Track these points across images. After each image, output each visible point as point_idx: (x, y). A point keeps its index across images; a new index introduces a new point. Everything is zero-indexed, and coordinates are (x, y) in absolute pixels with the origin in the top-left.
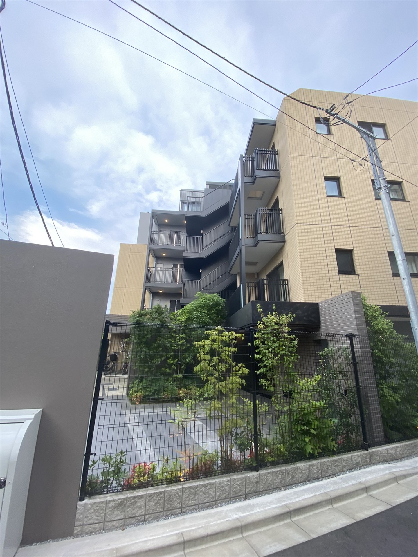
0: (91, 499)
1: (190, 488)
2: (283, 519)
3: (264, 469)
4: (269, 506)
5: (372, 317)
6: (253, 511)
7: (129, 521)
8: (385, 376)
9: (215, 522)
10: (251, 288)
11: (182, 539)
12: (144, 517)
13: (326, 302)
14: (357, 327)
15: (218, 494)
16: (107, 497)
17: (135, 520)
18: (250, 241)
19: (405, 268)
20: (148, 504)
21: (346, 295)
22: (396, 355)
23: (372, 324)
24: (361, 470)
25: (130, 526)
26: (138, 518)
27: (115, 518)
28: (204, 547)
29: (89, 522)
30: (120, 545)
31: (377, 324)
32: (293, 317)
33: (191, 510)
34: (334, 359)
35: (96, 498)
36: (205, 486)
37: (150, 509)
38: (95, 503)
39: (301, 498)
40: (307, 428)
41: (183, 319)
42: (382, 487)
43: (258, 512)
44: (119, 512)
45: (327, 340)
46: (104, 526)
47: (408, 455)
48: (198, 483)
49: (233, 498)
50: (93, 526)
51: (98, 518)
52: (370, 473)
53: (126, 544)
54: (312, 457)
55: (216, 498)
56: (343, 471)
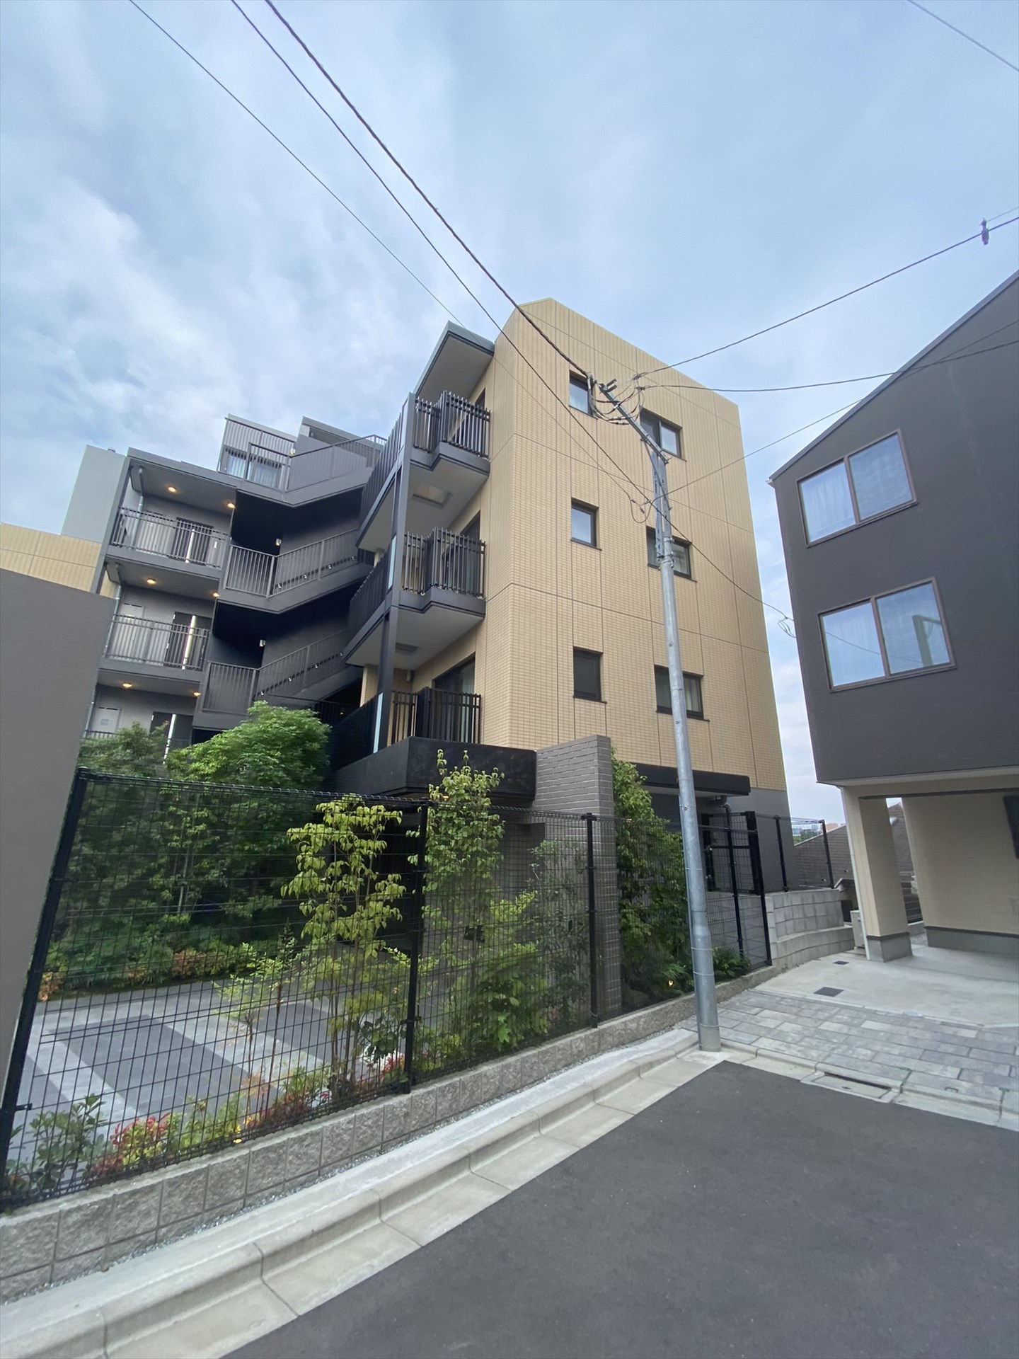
0: (15, 1215)
1: (267, 1149)
2: (459, 1172)
3: (419, 1088)
4: (430, 1154)
5: (622, 784)
6: (399, 1169)
7: (116, 1250)
8: (631, 892)
9: (325, 1206)
10: (402, 706)
11: (259, 1254)
12: (156, 1234)
13: (550, 751)
14: (600, 802)
15: (326, 1153)
16: (60, 1204)
17: (132, 1244)
18: (410, 599)
19: (680, 705)
20: (166, 1203)
21: (586, 741)
22: (652, 854)
23: (621, 796)
24: (585, 1064)
25: (120, 1260)
26: (142, 1238)
27: (80, 1248)
28: (303, 1259)
29: (11, 1270)
30: (108, 1300)
31: (628, 798)
32: (501, 778)
33: (266, 1198)
34: (556, 862)
35: (28, 1212)
36: (300, 1140)
37: (170, 1212)
38: (30, 1221)
39: (486, 1129)
40: (504, 997)
41: (207, 770)
42: (616, 1088)
43: (410, 1169)
44: (93, 1234)
45: (543, 824)
46: (52, 1272)
47: (655, 1030)
48: (284, 1138)
49: (357, 1156)
50: (25, 1276)
51: (39, 1255)
52: (599, 1066)
53: (124, 1293)
54: (508, 1050)
55: (323, 1161)
56: (556, 1070)
